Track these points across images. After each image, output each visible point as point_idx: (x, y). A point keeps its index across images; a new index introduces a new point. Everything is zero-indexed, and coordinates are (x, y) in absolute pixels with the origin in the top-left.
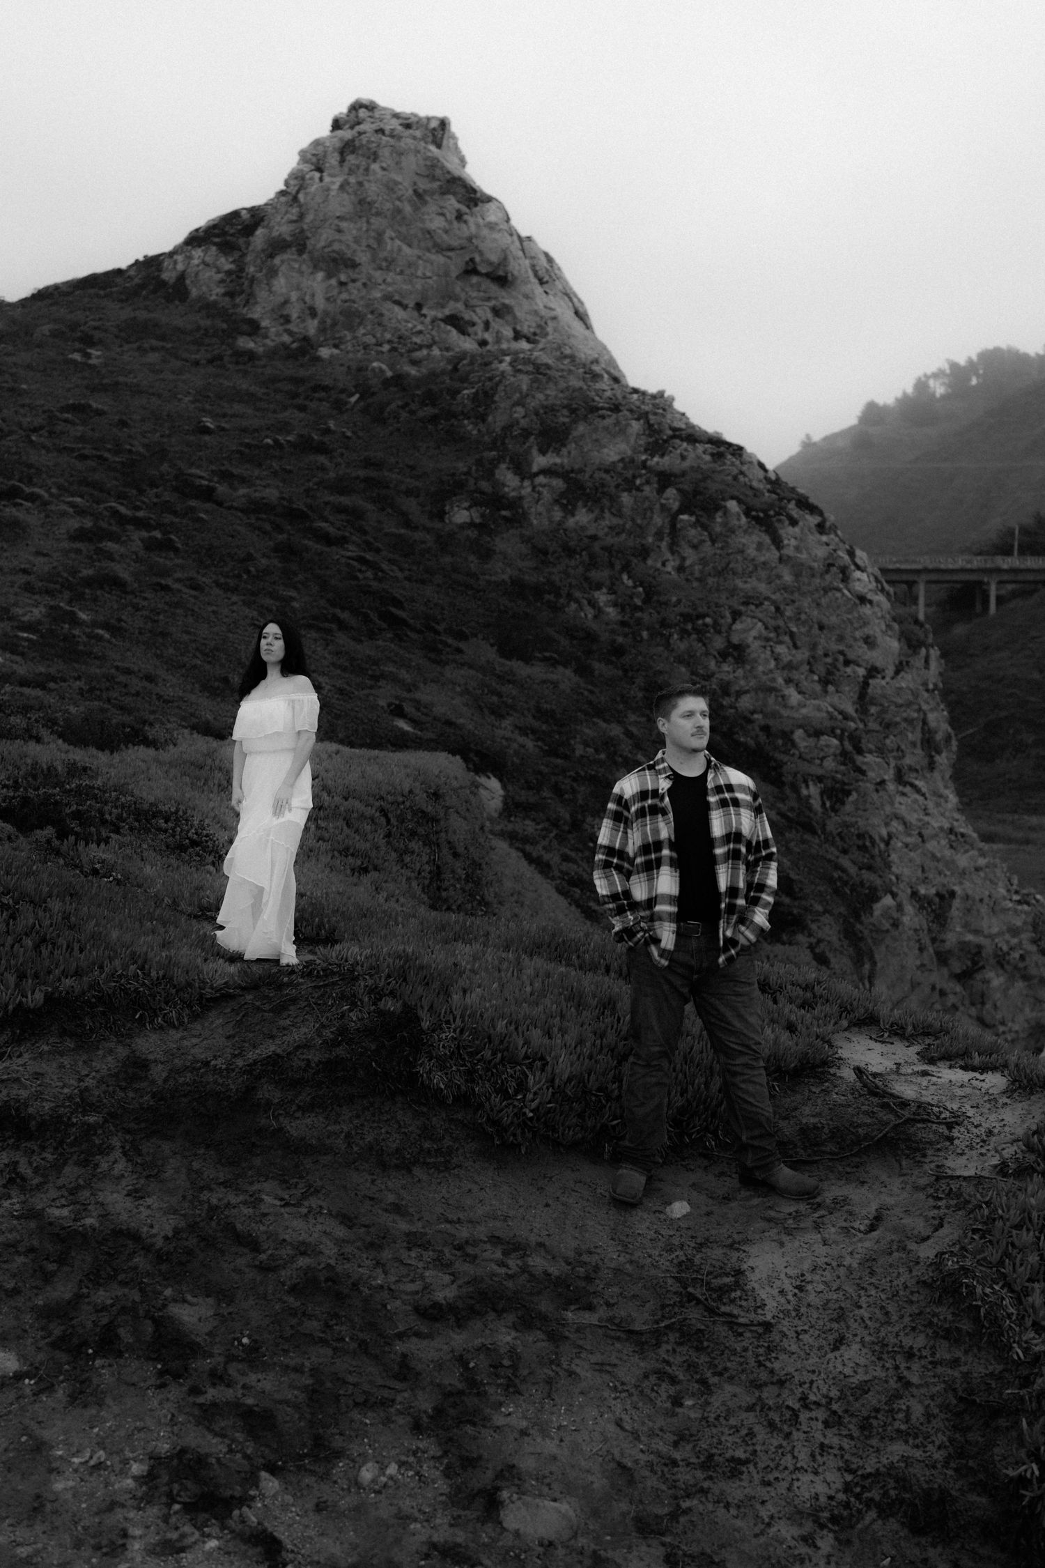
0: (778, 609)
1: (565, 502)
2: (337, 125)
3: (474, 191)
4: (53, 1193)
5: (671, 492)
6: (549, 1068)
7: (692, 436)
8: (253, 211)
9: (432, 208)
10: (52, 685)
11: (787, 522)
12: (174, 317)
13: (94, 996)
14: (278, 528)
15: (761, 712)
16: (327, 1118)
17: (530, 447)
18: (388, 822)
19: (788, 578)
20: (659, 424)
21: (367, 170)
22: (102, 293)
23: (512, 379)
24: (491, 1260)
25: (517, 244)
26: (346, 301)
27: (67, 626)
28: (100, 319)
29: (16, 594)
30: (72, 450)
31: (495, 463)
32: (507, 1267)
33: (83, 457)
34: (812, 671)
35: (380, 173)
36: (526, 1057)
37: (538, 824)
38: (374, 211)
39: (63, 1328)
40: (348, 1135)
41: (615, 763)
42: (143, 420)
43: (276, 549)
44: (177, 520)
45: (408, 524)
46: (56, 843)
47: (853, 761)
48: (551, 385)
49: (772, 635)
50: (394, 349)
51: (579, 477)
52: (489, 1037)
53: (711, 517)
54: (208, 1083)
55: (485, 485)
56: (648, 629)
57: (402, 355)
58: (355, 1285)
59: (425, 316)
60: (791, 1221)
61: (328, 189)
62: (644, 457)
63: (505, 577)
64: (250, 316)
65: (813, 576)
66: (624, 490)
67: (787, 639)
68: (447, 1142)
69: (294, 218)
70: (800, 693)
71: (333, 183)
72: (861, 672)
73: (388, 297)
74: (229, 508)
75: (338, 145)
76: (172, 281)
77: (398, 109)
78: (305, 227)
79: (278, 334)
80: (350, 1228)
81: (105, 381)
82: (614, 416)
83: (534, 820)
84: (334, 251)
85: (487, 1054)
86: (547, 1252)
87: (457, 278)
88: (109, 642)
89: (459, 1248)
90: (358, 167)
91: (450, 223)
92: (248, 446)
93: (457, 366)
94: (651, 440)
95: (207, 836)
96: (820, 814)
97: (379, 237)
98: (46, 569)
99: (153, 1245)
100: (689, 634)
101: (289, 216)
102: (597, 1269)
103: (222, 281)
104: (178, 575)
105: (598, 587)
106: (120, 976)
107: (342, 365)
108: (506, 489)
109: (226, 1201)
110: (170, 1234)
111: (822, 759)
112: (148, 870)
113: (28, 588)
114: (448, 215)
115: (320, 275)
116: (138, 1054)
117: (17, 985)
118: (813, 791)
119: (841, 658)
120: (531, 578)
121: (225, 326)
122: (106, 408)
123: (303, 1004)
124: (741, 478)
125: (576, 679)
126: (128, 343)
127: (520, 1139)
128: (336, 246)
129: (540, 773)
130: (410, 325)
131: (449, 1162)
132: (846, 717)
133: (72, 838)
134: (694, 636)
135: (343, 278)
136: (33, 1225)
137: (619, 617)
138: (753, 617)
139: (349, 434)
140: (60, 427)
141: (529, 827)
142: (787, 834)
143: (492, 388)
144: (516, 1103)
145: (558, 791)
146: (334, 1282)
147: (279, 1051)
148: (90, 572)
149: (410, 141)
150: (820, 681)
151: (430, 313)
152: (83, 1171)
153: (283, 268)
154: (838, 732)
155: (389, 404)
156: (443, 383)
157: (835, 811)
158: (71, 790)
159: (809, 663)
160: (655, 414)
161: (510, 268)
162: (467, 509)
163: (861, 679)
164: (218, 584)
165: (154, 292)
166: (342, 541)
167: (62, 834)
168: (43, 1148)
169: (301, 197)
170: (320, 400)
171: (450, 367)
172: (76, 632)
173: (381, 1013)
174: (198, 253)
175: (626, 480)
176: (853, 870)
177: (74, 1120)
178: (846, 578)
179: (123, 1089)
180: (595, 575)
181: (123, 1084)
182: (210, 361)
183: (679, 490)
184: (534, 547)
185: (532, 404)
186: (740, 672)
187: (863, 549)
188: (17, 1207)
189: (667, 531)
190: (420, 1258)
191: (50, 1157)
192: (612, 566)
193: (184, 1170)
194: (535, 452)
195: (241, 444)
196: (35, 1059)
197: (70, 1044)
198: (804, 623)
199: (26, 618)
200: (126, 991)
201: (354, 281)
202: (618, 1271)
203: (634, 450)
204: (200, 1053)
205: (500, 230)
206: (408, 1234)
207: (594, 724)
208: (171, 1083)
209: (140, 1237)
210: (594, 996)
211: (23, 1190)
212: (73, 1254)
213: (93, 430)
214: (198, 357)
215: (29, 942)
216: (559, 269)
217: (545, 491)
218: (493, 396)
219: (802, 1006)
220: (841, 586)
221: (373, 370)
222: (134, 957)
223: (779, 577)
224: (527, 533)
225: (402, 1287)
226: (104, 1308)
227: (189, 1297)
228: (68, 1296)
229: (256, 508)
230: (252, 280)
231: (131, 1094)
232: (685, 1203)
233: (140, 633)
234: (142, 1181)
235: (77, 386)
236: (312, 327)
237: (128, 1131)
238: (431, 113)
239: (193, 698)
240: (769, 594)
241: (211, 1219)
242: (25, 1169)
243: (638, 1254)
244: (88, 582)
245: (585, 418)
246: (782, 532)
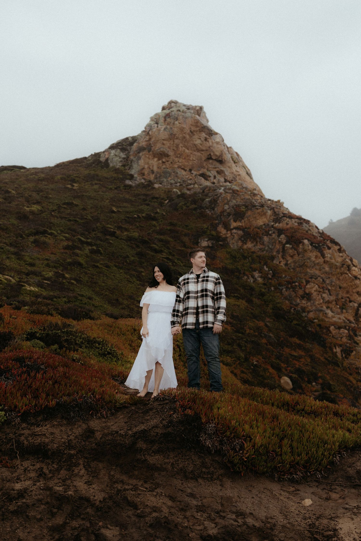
0: (323, 280)
1: (243, 239)
2: (164, 108)
3: (212, 131)
4: (56, 481)
5: (283, 236)
6: (253, 441)
7: (291, 216)
8: (133, 138)
9: (196, 137)
10: (55, 299)
11: (327, 248)
12: (103, 173)
13: (74, 404)
14: (138, 246)
15: (317, 319)
16: (164, 457)
17: (231, 219)
18: (180, 350)
19: (327, 269)
20: (278, 212)
21: (174, 124)
22: (79, 165)
23: (224, 195)
24: (231, 519)
25: (226, 149)
26: (165, 168)
27: (61, 279)
28: (78, 174)
29: (44, 267)
30: (66, 218)
31: (217, 225)
32: (237, 522)
33: (70, 220)
34: (337, 304)
35: (178, 125)
36: (243, 436)
37: (232, 358)
38: (176, 137)
39: (59, 535)
40: (172, 464)
41: (261, 336)
42: (91, 208)
43: (137, 254)
44: (102, 243)
45: (185, 246)
46: (58, 350)
47: (354, 339)
48: (238, 197)
49: (321, 290)
50: (181, 185)
51: (248, 230)
52: (229, 427)
53: (298, 246)
54: (117, 440)
55: (214, 233)
56: (274, 287)
57: (184, 187)
58: (176, 526)
59: (193, 174)
60: (355, 510)
61: (160, 130)
62: (272, 224)
63: (220, 266)
64: (130, 173)
65: (337, 268)
66: (265, 235)
67: (327, 291)
68: (212, 469)
69: (147, 140)
70: (332, 312)
71: (162, 128)
72: (356, 305)
73: (179, 167)
74: (121, 239)
75: (164, 115)
76: (104, 161)
77: (185, 103)
78: (151, 143)
79: (140, 180)
80: (174, 502)
81: (79, 194)
82: (262, 208)
83: (230, 357)
84: (161, 151)
85: (228, 433)
86: (254, 517)
87: (205, 161)
88: (76, 285)
89: (218, 513)
90: (170, 123)
91: (202, 141)
92: (128, 217)
93: (205, 191)
94: (275, 217)
95: (114, 351)
96: (341, 360)
97: (177, 146)
98: (55, 259)
99: (95, 504)
100: (290, 289)
101: (146, 139)
102: (275, 525)
103: (121, 161)
104: (101, 262)
105: (255, 270)
106: (85, 397)
107: (162, 190)
108: (221, 234)
109: (123, 488)
110: (102, 500)
111: (341, 338)
112: (92, 362)
113: (48, 265)
114: (202, 139)
115: (156, 159)
116: (90, 427)
117: (46, 398)
118: (338, 350)
119: (348, 300)
120: (230, 267)
121: (121, 176)
122: (78, 204)
123: (154, 411)
124: (309, 232)
125: (247, 304)
126: (87, 182)
127: (241, 470)
128: (162, 150)
129: (233, 339)
130: (187, 177)
131: (213, 477)
132: (350, 322)
133: (64, 349)
134: (291, 290)
135: (164, 160)
136: (48, 493)
137: (263, 282)
138: (314, 283)
139: (164, 214)
140: (62, 210)
141: (229, 359)
142: (328, 367)
143: (217, 198)
144: (240, 454)
145: (239, 345)
146: (167, 523)
147: (146, 428)
148: (70, 260)
149: (189, 114)
150: (340, 308)
151: (194, 172)
152: (68, 473)
153: (143, 157)
154: (347, 327)
155: (179, 203)
156: (199, 196)
157: (347, 358)
158: (64, 332)
159: (336, 301)
160: (277, 208)
161: (223, 157)
162: (207, 241)
163: (356, 308)
164: (116, 266)
165: (98, 164)
166: (161, 252)
167: (61, 348)
168: (53, 463)
169: (150, 133)
170: (154, 202)
171: (201, 191)
172: (64, 281)
173: (186, 415)
174: (113, 152)
175: (266, 232)
176: (354, 382)
177: (66, 452)
178: (349, 269)
179: (84, 441)
180: (254, 266)
181: (84, 439)
182: (116, 189)
183: (286, 236)
184: (231, 255)
185: (231, 204)
186: (309, 304)
187: (356, 259)
188: (42, 485)
189: (281, 250)
190: (202, 516)
191: (55, 466)
192: (260, 263)
193: (107, 474)
194: (232, 221)
195: (126, 217)
196: (51, 427)
197: (65, 422)
198: (334, 286)
199: (46, 276)
200: (87, 403)
201: (168, 161)
202: (283, 526)
203: (269, 221)
204: (114, 428)
205: (220, 144)
206: (196, 506)
207: (253, 321)
208: (103, 439)
209: (90, 501)
210: (269, 414)
211: (45, 479)
212: (64, 506)
213: (73, 211)
214: (111, 187)
215: (51, 382)
216: (241, 158)
217: (236, 235)
218: (217, 201)
219: (353, 422)
220: (348, 272)
221: (174, 192)
222: (90, 390)
223: (324, 268)
224: (229, 250)
225: (195, 527)
226: (75, 528)
227: (109, 526)
228: (61, 523)
229: (130, 239)
230: (132, 161)
231: (87, 443)
232: (310, 500)
233: (87, 282)
234: (91, 478)
235: (69, 196)
236: (152, 177)
237: (86, 458)
238: (197, 105)
239: (105, 306)
240: (320, 275)
241: (118, 495)
242: (46, 471)
243: (291, 520)
244: (70, 264)
245: (251, 209)
246: (325, 252)
